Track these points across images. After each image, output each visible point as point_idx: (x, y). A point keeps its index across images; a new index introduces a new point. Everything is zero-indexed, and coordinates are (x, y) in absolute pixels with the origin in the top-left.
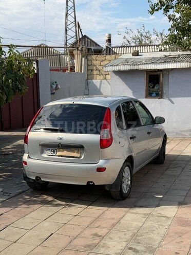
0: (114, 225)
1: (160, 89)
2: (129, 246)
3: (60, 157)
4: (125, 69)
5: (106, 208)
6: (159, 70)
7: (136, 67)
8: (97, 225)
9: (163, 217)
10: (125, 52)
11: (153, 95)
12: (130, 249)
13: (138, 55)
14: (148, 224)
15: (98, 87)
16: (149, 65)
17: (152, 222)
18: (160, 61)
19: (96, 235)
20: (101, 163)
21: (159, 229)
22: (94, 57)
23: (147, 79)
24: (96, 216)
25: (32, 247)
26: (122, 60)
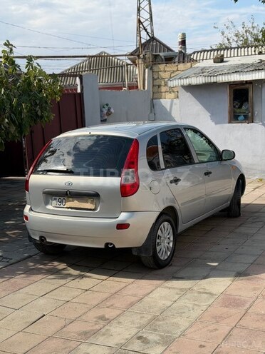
0: (132, 304)
1: (250, 109)
2: (140, 334)
3: (70, 210)
4: (198, 83)
5: (132, 280)
6: (247, 82)
7: (213, 80)
8: (108, 304)
9: (207, 293)
10: (205, 58)
11: (240, 118)
12: (140, 338)
13: (222, 61)
14: (181, 303)
15: (168, 110)
16: (232, 76)
17: (186, 301)
18: (248, 69)
19: (102, 318)
20: (123, 217)
21: (192, 311)
22: (162, 67)
23: (230, 96)
24: (113, 291)
25: (11, 333)
26: (198, 69)
